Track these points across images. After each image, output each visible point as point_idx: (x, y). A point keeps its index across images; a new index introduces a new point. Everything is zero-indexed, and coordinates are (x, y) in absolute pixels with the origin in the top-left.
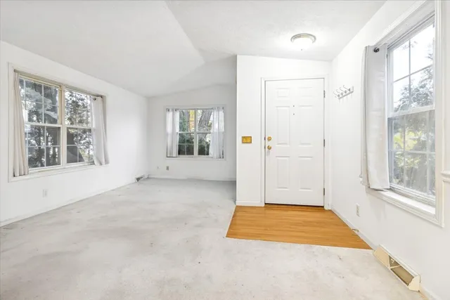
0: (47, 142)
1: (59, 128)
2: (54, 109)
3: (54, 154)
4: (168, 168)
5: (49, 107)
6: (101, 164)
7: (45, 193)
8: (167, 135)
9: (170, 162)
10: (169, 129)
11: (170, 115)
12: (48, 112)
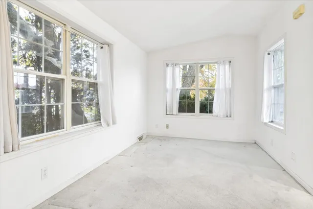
0: (49, 98)
1: (63, 80)
2: (56, 55)
3: (57, 114)
4: (167, 127)
5: (50, 51)
6: (108, 125)
7: (44, 173)
8: (166, 90)
9: (170, 120)
10: (169, 85)
11: (169, 70)
12: (49, 58)
